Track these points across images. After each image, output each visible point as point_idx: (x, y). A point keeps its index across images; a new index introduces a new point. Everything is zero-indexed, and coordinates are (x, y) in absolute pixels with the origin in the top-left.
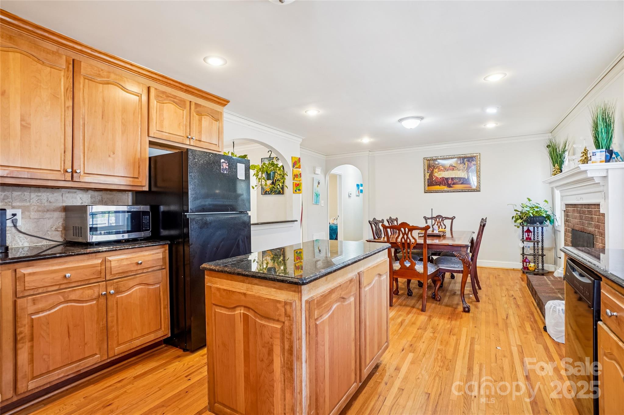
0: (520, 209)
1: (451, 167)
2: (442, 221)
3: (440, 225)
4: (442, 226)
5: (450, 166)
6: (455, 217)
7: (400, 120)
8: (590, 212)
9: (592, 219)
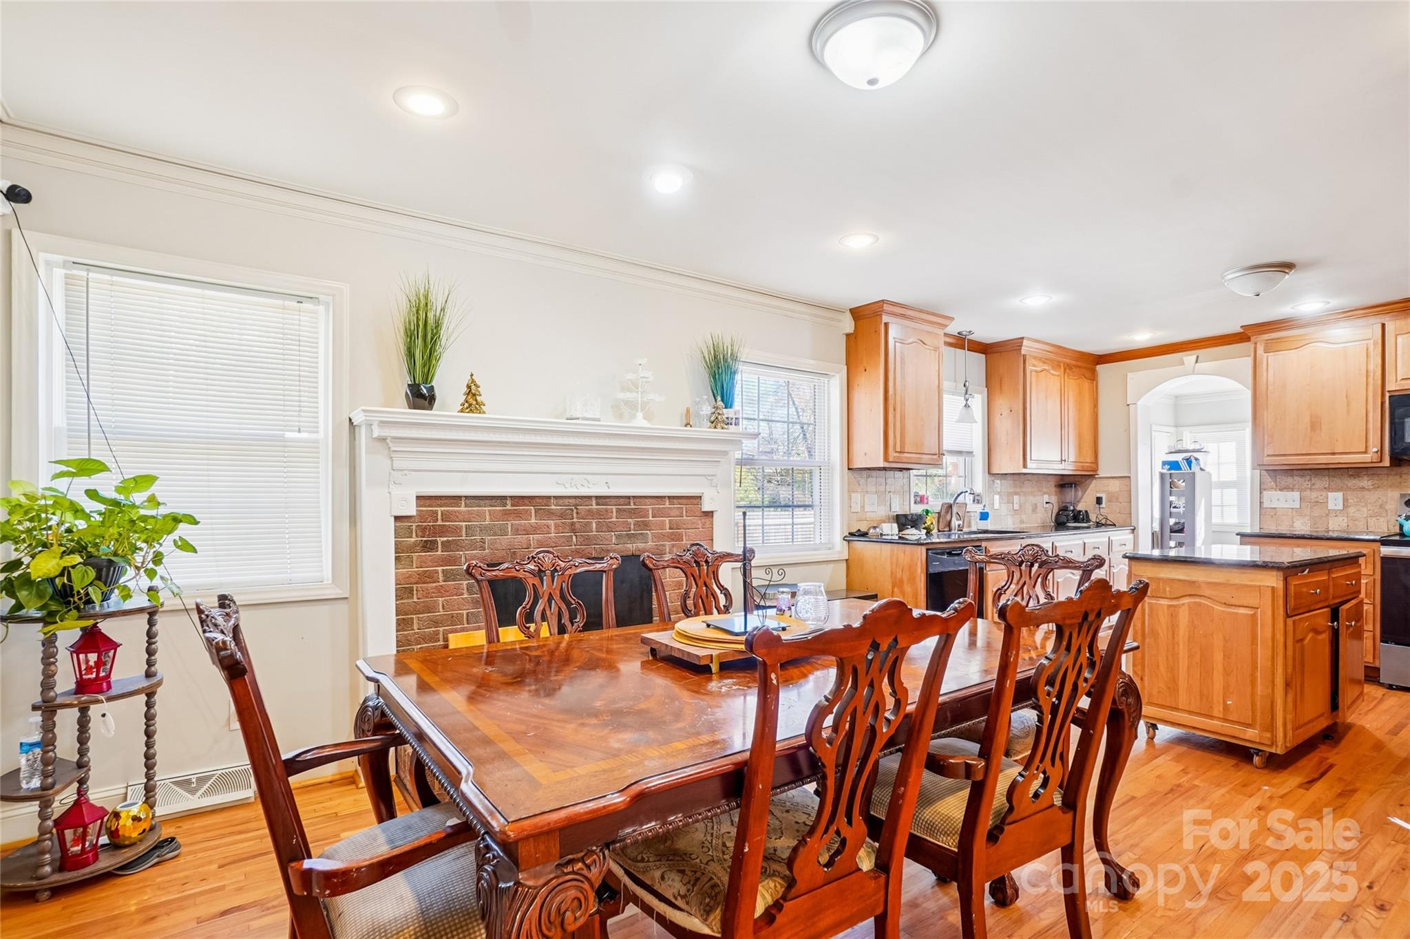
8: (633, 513)
9: (646, 525)
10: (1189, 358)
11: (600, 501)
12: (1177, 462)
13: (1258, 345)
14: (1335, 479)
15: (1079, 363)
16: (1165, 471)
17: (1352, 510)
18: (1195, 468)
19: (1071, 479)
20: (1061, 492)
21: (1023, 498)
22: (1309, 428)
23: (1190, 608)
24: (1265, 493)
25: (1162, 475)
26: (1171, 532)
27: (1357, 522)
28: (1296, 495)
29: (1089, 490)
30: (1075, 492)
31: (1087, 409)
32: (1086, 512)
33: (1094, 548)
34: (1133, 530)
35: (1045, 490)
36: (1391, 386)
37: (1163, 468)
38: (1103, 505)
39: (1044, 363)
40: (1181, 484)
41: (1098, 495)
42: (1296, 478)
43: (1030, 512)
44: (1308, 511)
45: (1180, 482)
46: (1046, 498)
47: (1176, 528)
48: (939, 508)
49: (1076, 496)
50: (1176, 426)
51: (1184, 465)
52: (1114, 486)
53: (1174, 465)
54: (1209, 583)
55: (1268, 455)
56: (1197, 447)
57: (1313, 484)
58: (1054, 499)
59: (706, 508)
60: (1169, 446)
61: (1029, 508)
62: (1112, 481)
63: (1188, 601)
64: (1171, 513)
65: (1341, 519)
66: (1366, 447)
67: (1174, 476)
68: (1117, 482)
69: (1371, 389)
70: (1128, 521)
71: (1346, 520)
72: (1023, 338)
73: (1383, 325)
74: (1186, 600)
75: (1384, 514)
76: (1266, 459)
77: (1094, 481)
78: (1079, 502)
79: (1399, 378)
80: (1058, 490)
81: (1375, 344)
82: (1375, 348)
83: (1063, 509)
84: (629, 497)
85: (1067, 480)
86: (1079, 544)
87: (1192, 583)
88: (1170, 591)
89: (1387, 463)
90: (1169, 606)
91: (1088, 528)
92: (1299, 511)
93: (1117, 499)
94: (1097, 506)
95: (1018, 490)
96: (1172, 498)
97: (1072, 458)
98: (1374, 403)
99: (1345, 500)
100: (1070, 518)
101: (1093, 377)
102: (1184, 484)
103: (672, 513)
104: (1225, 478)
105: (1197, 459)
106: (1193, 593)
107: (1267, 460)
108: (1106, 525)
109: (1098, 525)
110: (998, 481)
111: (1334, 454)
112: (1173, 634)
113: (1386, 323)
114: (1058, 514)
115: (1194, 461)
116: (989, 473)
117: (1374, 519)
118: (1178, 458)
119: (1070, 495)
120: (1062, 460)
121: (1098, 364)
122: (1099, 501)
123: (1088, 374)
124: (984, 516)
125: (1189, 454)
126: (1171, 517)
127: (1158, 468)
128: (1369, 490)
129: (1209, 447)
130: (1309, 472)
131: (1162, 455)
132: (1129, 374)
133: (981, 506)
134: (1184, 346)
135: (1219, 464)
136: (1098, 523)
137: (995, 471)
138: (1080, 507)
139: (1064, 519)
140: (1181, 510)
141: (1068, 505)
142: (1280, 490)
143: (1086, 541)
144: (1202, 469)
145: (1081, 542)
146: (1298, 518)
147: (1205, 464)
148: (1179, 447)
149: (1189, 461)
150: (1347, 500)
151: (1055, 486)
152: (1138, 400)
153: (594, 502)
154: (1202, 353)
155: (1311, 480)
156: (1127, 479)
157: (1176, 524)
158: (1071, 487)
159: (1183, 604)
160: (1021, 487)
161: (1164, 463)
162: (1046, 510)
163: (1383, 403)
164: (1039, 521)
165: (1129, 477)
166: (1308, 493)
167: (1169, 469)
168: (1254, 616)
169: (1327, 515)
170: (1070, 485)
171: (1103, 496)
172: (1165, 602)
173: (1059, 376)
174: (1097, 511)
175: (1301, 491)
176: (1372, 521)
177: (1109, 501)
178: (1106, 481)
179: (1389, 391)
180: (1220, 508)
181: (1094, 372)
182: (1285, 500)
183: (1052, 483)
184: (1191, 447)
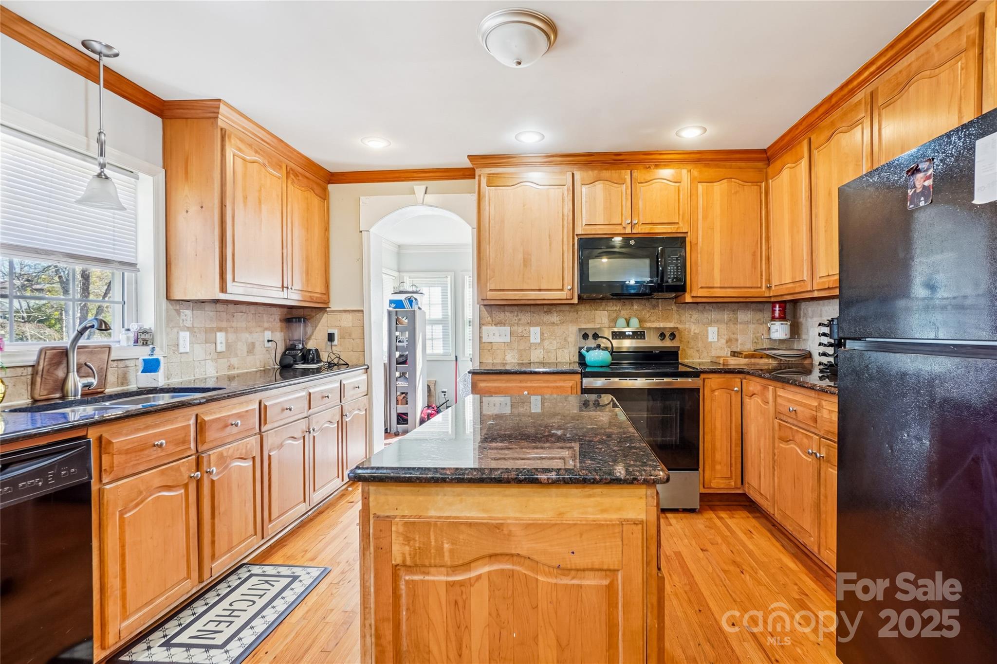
10: (419, 187)
12: (401, 300)
13: (482, 178)
14: (535, 315)
15: (307, 174)
16: (391, 309)
17: (546, 343)
18: (415, 307)
19: (300, 313)
20: (288, 328)
21: (232, 337)
22: (522, 264)
23: (493, 587)
24: (484, 328)
25: (389, 313)
26: (397, 364)
27: (549, 354)
28: (507, 329)
29: (319, 326)
30: (305, 327)
31: (317, 231)
32: (317, 350)
33: (323, 397)
34: (367, 369)
35: (266, 325)
36: (579, 231)
37: (390, 306)
38: (336, 342)
39: (256, 152)
40: (405, 321)
41: (330, 331)
42: (508, 314)
43: (245, 354)
44: (515, 345)
45: (404, 319)
46: (268, 335)
47: (401, 360)
48: (35, 358)
49: (305, 333)
50: (399, 272)
51: (406, 304)
52: (347, 321)
53: (399, 304)
54: (528, 526)
55: (491, 290)
56: (415, 289)
57: (520, 320)
58: (279, 337)
60: (394, 288)
61: (242, 348)
62: (344, 316)
63: (486, 569)
64: (397, 347)
65: (539, 351)
66: (563, 285)
67: (399, 314)
68: (349, 317)
69: (565, 231)
70: (362, 359)
71: (542, 353)
72: (219, 100)
73: (573, 174)
74: (484, 569)
75: (567, 347)
76: (489, 293)
77: (326, 315)
78: (309, 339)
79: (584, 225)
80: (284, 325)
81: (568, 190)
82: (568, 194)
83: (290, 348)
85: (296, 313)
86: (304, 396)
87: (496, 528)
88: (451, 551)
89: (576, 301)
90: (451, 585)
91: (318, 371)
92: (508, 344)
93: (350, 335)
94: (329, 343)
95: (224, 324)
96: (397, 334)
97: (298, 285)
98: (568, 244)
99: (542, 334)
100: (298, 358)
101: (324, 196)
102: (406, 321)
104: (433, 317)
105: (416, 299)
106: (499, 551)
107: (490, 295)
108: (338, 365)
109: (331, 366)
110: (188, 312)
111: (540, 290)
112: (460, 648)
113: (575, 173)
114: (284, 354)
115: (414, 300)
116: (167, 298)
117: (561, 350)
118: (402, 297)
119: (299, 331)
120: (283, 287)
121: (329, 183)
122: (331, 337)
123: (318, 190)
124: (151, 366)
125: (410, 295)
126: (397, 350)
127: (386, 307)
128: (557, 325)
129: (424, 290)
130: (516, 308)
131: (389, 296)
132: (361, 198)
133: (147, 350)
134: (415, 175)
135: (430, 305)
136: (329, 363)
137: (177, 295)
138: (311, 345)
139: (290, 360)
140: (405, 344)
141: (297, 343)
142: (495, 325)
143: (311, 391)
144: (419, 308)
145: (304, 393)
146: (509, 351)
147: (421, 303)
148: (402, 289)
149: (410, 301)
150: (543, 334)
151: (281, 321)
152: (371, 227)
154: (433, 184)
155: (517, 315)
156: (359, 315)
157: (401, 356)
158: (300, 321)
159: (479, 577)
160: (228, 320)
161: (391, 302)
162: (268, 350)
163: (573, 245)
164: (258, 365)
165: (362, 311)
166: (515, 328)
167: (395, 308)
168: (611, 589)
169: (530, 348)
170: (298, 319)
171: (335, 331)
172: (440, 577)
173: (279, 178)
174: (329, 349)
175: (511, 325)
176: (559, 352)
177: (342, 337)
178: (338, 316)
179: (577, 235)
180: (431, 341)
181: (325, 190)
182: (498, 334)
183: (277, 314)
184: (411, 290)
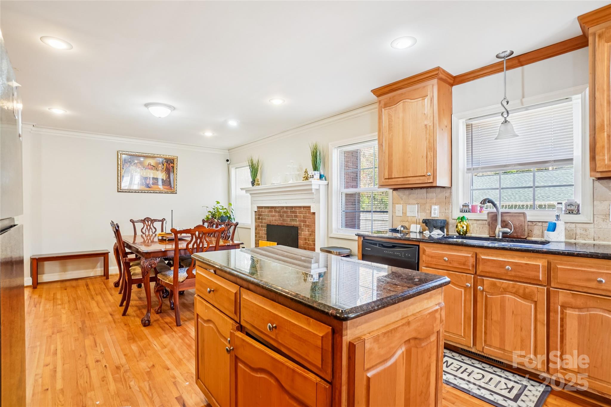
0: (212, 210)
1: (149, 166)
2: (152, 224)
3: (150, 228)
4: (152, 229)
5: (149, 164)
6: (164, 219)
7: (147, 105)
8: (294, 212)
9: (296, 216)
11: (287, 208)
59: (312, 211)
84: (292, 207)
103: (304, 213)
153: (285, 208)
